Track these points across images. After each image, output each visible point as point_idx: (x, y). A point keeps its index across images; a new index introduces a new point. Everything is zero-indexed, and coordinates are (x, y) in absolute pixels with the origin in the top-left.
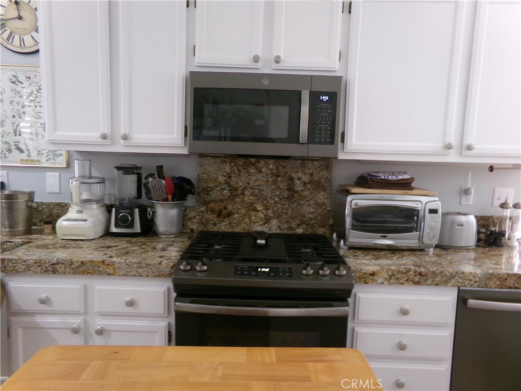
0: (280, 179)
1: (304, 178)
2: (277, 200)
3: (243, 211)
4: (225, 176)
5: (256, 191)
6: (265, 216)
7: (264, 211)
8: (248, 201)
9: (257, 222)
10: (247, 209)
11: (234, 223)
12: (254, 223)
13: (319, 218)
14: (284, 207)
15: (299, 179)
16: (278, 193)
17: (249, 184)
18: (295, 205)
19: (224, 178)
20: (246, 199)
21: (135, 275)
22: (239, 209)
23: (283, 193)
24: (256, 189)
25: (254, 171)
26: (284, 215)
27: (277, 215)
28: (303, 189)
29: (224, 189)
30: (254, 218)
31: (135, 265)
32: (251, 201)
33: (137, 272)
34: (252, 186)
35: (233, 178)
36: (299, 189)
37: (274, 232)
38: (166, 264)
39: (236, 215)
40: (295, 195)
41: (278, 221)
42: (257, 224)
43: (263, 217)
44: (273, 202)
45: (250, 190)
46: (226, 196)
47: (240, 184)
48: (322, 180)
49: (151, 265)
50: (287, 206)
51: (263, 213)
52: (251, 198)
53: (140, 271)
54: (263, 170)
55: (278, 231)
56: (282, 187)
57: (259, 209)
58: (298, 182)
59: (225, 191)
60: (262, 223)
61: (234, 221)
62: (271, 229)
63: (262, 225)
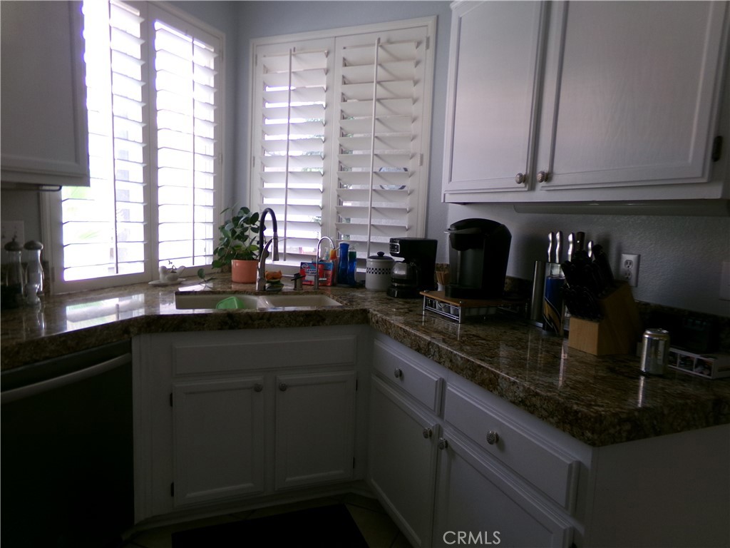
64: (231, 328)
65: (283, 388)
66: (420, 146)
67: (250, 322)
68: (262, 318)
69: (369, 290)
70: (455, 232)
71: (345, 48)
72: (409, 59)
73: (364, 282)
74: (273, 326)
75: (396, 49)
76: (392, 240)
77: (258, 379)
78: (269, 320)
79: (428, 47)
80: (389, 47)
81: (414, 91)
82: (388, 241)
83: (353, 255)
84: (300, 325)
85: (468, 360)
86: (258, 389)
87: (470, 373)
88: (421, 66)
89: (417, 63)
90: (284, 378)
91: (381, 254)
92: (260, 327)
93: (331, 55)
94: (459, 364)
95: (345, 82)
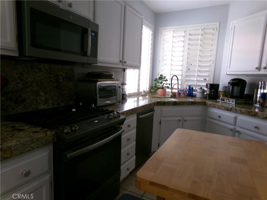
0: (52, 76)
1: (63, 75)
2: (51, 88)
3: (32, 97)
4: (19, 74)
5: (40, 83)
6: (45, 99)
7: (45, 96)
8: (35, 90)
9: (41, 103)
10: (34, 95)
11: (27, 106)
12: (40, 103)
13: (70, 96)
14: (55, 92)
15: (61, 75)
16: (51, 84)
17: (35, 79)
18: (60, 90)
19: (18, 75)
20: (34, 89)
21: (29, 151)
22: (29, 96)
23: (54, 84)
24: (39, 82)
25: (37, 71)
26: (55, 96)
27: (51, 97)
28: (63, 81)
29: (19, 83)
30: (39, 100)
31: (29, 143)
32: (37, 90)
33: (31, 147)
34: (37, 80)
35: (24, 75)
36: (61, 81)
37: (50, 107)
38: (50, 134)
39: (28, 101)
40: (60, 84)
41: (52, 100)
42: (41, 104)
43: (44, 99)
44: (49, 89)
45: (36, 83)
46: (20, 88)
47: (30, 79)
48: (71, 76)
49: (40, 138)
50: (56, 91)
51: (44, 97)
52: (37, 88)
53: (33, 145)
54: (43, 70)
55: (53, 107)
56: (53, 80)
57: (42, 95)
58: (60, 77)
59: (20, 85)
60: (44, 103)
61: (27, 105)
62: (49, 106)
63: (44, 104)
64: (175, 105)
65: (185, 121)
66: (213, 58)
67: (179, 104)
68: (182, 103)
69: (198, 98)
70: (233, 82)
71: (190, 30)
72: (210, 34)
73: (196, 96)
74: (184, 105)
75: (206, 31)
76: (207, 84)
77: (180, 118)
78: (183, 103)
79: (216, 30)
80: (204, 30)
81: (212, 43)
82: (205, 85)
83: (192, 88)
84: (190, 105)
85: (247, 110)
86: (180, 121)
87: (248, 113)
88: (214, 36)
89: (213, 35)
90: (185, 118)
91: (201, 88)
92: (181, 105)
93: (185, 32)
94: (244, 112)
95: (190, 39)
